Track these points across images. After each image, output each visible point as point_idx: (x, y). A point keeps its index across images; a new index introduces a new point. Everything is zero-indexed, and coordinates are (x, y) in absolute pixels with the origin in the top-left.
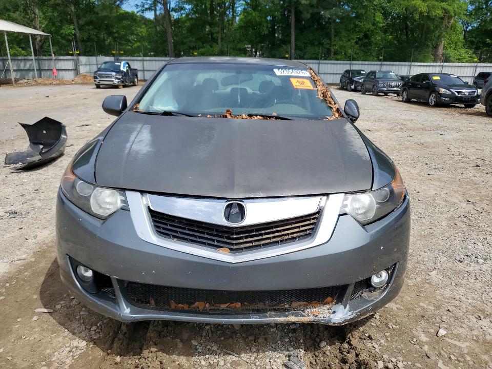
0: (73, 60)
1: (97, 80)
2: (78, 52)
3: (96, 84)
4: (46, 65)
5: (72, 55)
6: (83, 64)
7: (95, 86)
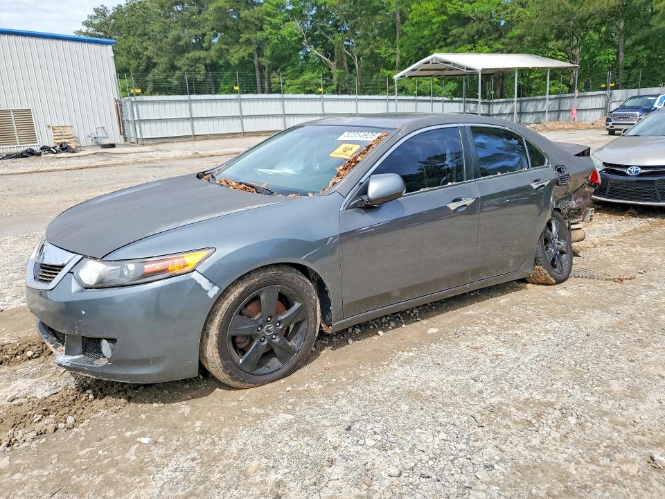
0: (605, 95)
1: (610, 124)
2: (613, 85)
3: (607, 129)
4: (567, 104)
5: (605, 89)
6: (618, 100)
7: (607, 132)
